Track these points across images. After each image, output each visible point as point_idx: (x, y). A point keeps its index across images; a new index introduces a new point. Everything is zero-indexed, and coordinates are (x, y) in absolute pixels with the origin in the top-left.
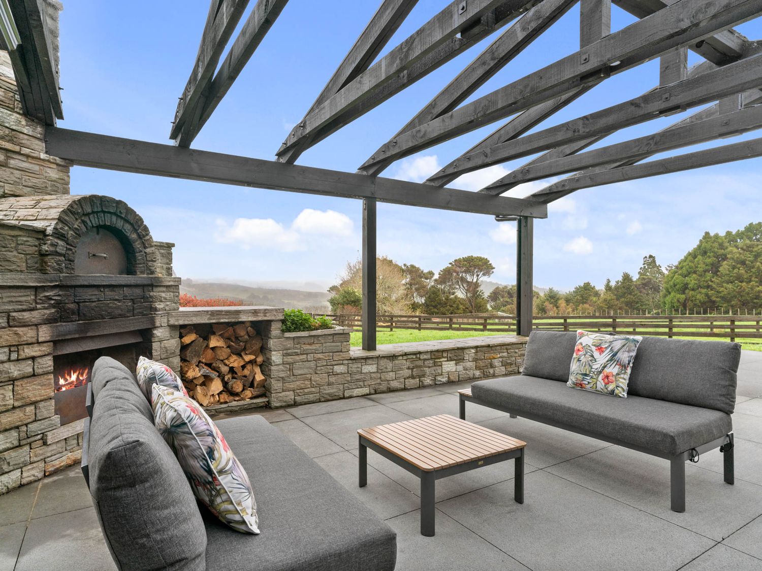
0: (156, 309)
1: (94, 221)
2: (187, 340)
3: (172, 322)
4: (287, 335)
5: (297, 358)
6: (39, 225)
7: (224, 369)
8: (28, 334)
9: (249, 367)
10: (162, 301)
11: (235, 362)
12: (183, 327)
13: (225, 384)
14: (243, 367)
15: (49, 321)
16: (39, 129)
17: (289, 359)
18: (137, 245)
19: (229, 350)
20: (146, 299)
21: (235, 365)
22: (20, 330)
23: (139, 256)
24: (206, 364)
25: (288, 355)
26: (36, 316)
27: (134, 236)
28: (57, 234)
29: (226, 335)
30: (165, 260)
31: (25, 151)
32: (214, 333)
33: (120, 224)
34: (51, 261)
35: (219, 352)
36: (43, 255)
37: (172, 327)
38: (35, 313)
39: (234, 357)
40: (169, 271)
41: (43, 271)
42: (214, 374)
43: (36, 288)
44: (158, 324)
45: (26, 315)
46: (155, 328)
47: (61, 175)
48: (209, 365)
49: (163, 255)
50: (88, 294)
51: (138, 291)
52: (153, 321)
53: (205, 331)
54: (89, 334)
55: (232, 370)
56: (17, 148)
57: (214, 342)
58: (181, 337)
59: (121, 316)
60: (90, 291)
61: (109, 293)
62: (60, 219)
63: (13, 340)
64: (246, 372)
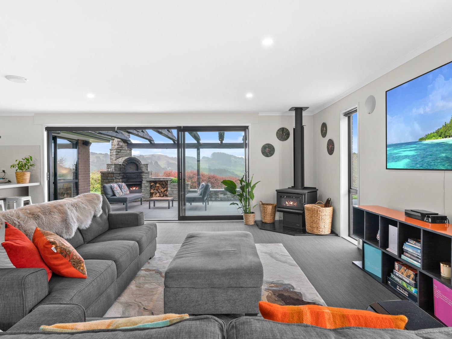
0: (143, 177)
1: (130, 162)
2: (152, 184)
3: (147, 180)
4: (171, 184)
5: (174, 189)
6: (120, 163)
7: (160, 191)
8: (118, 180)
9: (166, 191)
10: (144, 176)
11: (163, 190)
12: (150, 181)
13: (160, 195)
14: (164, 191)
15: (121, 179)
16: (126, 144)
17: (172, 190)
18: (139, 165)
19: (161, 187)
20: (140, 175)
21: (162, 190)
22: (117, 180)
23: (139, 167)
24: (156, 190)
25: (172, 189)
26: (119, 178)
27: (138, 163)
28: (123, 165)
29: (160, 184)
30: (146, 167)
31: (124, 149)
32: (157, 183)
33: (135, 161)
34: (122, 169)
35: (159, 187)
36: (121, 168)
37: (147, 181)
38: (119, 177)
39: (162, 189)
40: (147, 170)
41: (120, 170)
42: (157, 192)
43: (119, 173)
44: (143, 180)
45: (118, 177)
46: (143, 181)
47: (130, 152)
48: (157, 190)
49: (145, 167)
50: (128, 174)
51: (138, 174)
52: (142, 180)
53: (155, 182)
54: (129, 181)
55: (161, 192)
56: (122, 149)
57: (157, 185)
58: (150, 183)
59: (135, 178)
60: (129, 174)
61: (132, 174)
62: (123, 162)
63: (116, 181)
64: (165, 192)
